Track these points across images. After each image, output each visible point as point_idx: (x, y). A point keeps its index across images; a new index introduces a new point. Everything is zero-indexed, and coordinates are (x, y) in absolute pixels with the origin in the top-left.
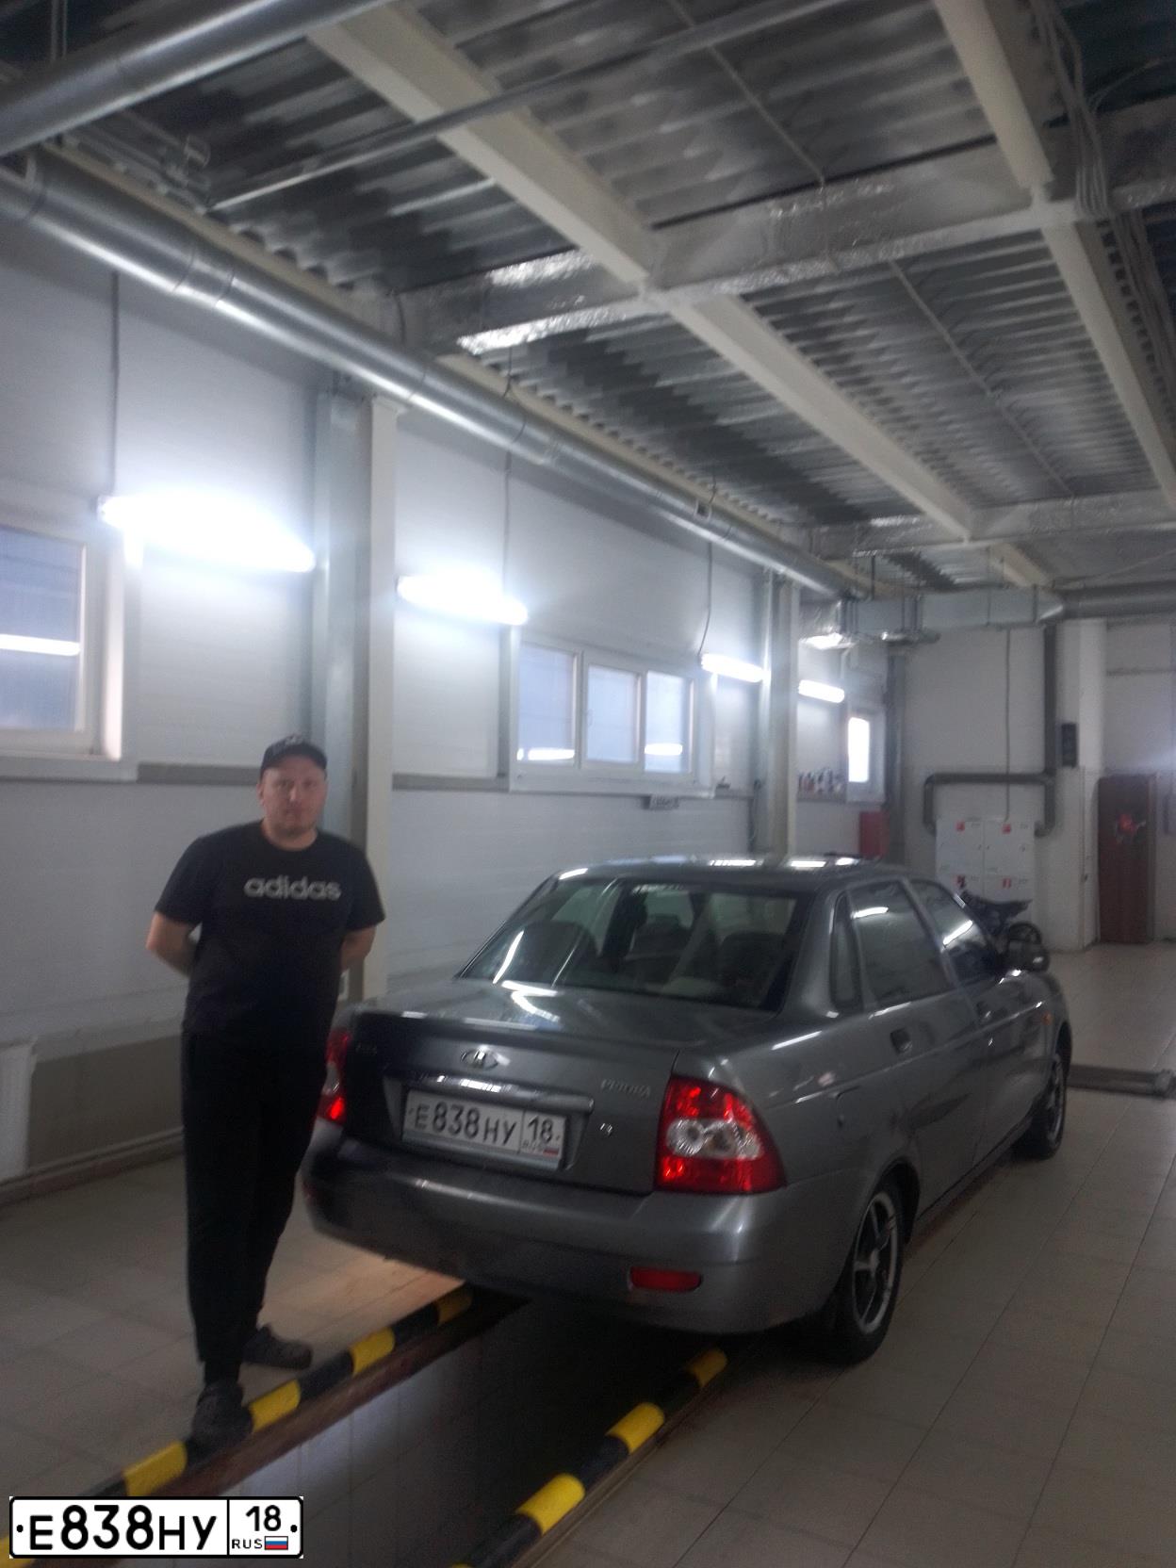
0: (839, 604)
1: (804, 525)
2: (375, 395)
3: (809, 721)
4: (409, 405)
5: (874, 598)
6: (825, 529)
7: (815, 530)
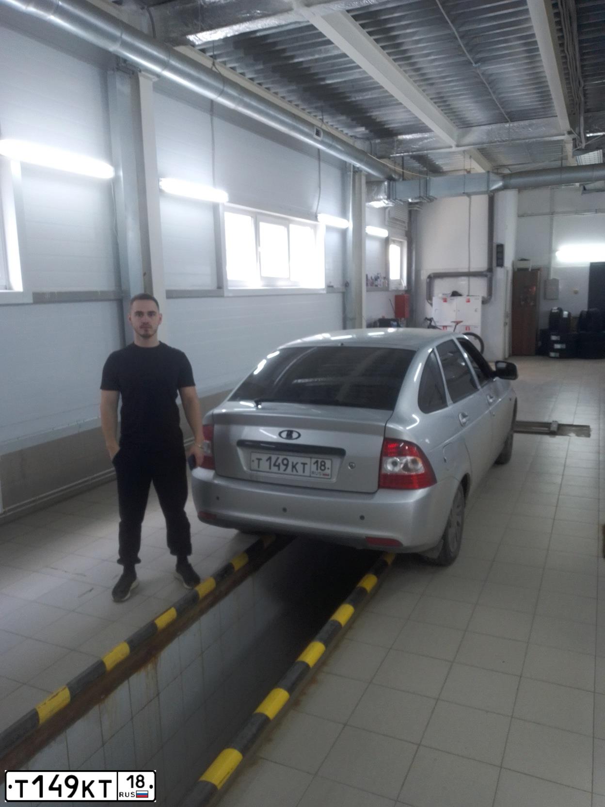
0: (386, 183)
1: (368, 139)
2: (140, 71)
3: (371, 248)
4: (158, 76)
5: (404, 179)
6: (378, 141)
7: (373, 142)
